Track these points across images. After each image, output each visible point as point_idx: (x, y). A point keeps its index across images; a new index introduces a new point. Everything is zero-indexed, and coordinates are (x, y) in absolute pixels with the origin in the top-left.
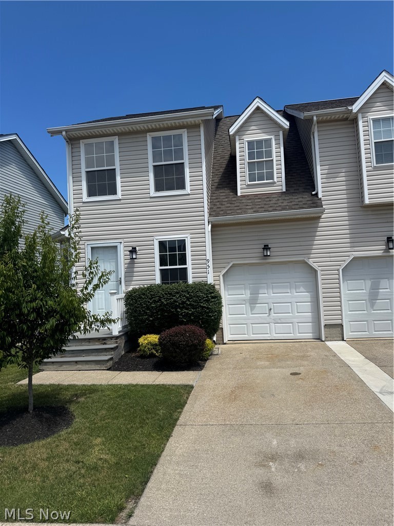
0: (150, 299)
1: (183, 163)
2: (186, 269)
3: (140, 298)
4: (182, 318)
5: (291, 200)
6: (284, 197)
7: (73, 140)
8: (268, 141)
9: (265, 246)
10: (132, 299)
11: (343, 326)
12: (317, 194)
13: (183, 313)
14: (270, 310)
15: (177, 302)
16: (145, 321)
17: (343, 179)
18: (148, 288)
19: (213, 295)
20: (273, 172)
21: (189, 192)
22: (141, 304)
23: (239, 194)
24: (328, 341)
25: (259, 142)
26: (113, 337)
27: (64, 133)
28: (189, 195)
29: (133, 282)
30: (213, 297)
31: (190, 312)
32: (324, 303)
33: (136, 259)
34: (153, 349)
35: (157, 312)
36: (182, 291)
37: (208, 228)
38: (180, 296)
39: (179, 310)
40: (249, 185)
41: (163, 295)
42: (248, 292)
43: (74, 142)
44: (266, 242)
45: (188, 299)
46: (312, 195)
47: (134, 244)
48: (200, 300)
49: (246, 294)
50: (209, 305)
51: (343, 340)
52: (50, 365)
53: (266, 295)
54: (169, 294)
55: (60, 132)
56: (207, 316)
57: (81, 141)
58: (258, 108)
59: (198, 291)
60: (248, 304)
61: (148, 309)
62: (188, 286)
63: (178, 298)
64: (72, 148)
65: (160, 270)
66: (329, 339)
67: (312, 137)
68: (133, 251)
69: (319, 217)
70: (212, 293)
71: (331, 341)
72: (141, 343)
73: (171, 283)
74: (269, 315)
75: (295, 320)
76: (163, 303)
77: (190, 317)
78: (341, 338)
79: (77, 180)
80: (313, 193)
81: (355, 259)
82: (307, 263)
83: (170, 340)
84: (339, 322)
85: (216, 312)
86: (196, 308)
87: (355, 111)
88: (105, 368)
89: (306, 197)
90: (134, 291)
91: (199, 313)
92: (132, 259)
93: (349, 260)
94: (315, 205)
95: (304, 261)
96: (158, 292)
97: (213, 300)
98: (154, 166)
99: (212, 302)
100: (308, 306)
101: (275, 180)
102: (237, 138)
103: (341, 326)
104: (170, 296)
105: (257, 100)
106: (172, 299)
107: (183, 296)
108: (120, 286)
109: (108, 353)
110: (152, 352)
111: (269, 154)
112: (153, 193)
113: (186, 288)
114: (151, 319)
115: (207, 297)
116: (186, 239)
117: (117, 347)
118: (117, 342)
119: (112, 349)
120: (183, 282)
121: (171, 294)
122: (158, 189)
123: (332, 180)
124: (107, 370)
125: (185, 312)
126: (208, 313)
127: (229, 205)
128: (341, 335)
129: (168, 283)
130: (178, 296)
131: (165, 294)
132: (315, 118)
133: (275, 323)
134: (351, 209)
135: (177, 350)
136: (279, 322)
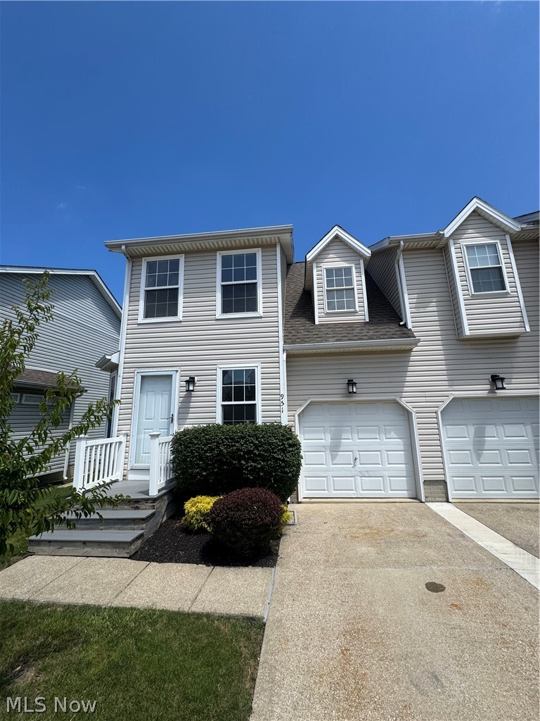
0: (205, 445)
1: (256, 283)
2: (254, 405)
3: (192, 443)
4: (247, 474)
5: (377, 330)
6: (368, 327)
7: (134, 258)
8: (348, 270)
9: (349, 381)
10: (181, 445)
11: (446, 483)
12: (405, 325)
13: (248, 467)
14: (356, 459)
15: (241, 450)
16: (196, 476)
17: (435, 309)
18: (204, 430)
19: (290, 442)
20: (354, 300)
21: (262, 315)
22: (191, 451)
23: (317, 323)
24: (429, 502)
25: (339, 270)
26: (149, 499)
27: (123, 247)
28: (261, 317)
29: (188, 420)
30: (290, 446)
31: (259, 466)
32: (422, 453)
33: (193, 391)
34: (204, 520)
35: (213, 464)
36: (249, 436)
37: (283, 357)
38: (245, 443)
39: (243, 462)
40: (327, 313)
41: (222, 440)
42: (329, 436)
43: (134, 260)
44: (351, 377)
45: (256, 447)
46: (400, 325)
47: (192, 374)
48: (273, 449)
49: (326, 439)
50: (286, 456)
51: (448, 501)
52: (45, 545)
53: (350, 441)
54: (231, 439)
55: (120, 246)
56: (281, 472)
57: (143, 259)
58: (337, 237)
59: (270, 436)
60: (328, 452)
61: (201, 459)
62: (257, 428)
63: (242, 445)
64: (133, 266)
65: (222, 405)
66: (429, 499)
67: (396, 265)
68: (191, 381)
69: (410, 350)
70: (290, 439)
71: (432, 502)
72: (186, 511)
73: (235, 422)
74: (355, 465)
75: (386, 473)
76: (221, 451)
77: (258, 473)
78: (445, 499)
79: (134, 299)
80: (401, 323)
81: (455, 400)
82: (398, 403)
83: (227, 517)
84: (441, 477)
85: (294, 466)
86: (268, 460)
87: (447, 235)
88: (126, 555)
89: (393, 328)
90: (186, 432)
91: (272, 468)
92: (188, 391)
93: (448, 400)
94: (406, 335)
95: (395, 400)
96: (217, 436)
97: (291, 449)
98: (223, 286)
99: (289, 452)
100: (400, 455)
101: (357, 309)
102: (314, 265)
103: (444, 482)
104: (232, 442)
105: (336, 228)
106: (235, 446)
107: (250, 443)
108: (171, 425)
109: (136, 526)
110: (202, 526)
111: (350, 282)
112: (219, 314)
113: (254, 430)
114: (204, 473)
115: (283, 444)
116: (255, 368)
117: (153, 515)
118: (153, 507)
119: (143, 519)
120: (251, 422)
121: (232, 439)
122: (225, 310)
123: (422, 310)
124: (129, 558)
125: (251, 466)
126: (284, 467)
127: (306, 333)
128: (444, 495)
129: (231, 423)
130: (242, 442)
131: (226, 438)
132: (402, 243)
133: (361, 477)
134: (445, 342)
135: (238, 534)
136: (367, 475)
